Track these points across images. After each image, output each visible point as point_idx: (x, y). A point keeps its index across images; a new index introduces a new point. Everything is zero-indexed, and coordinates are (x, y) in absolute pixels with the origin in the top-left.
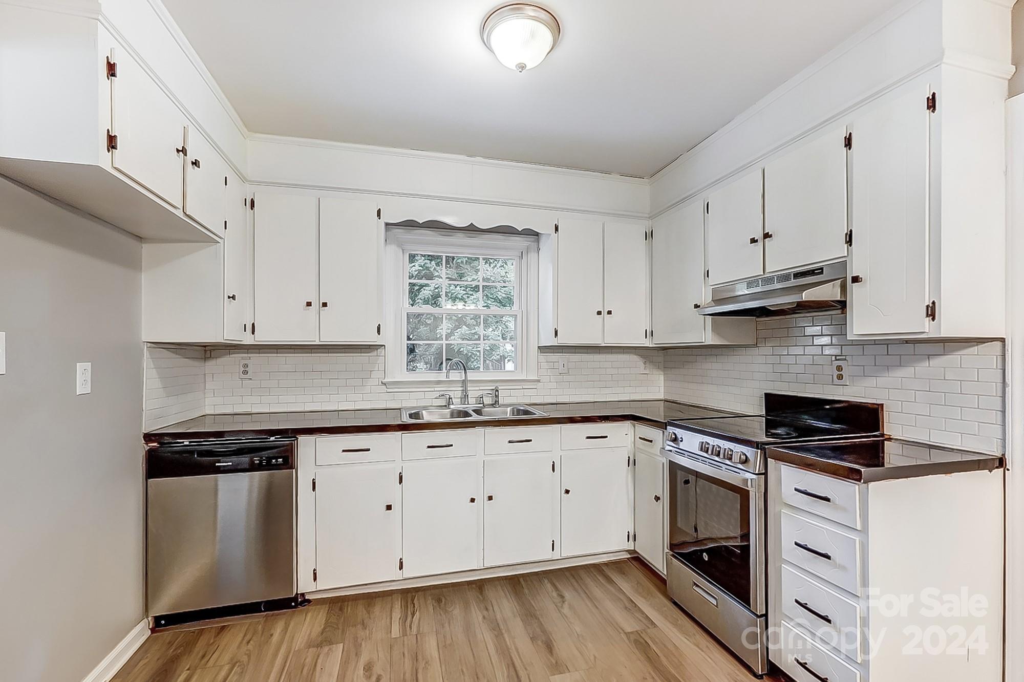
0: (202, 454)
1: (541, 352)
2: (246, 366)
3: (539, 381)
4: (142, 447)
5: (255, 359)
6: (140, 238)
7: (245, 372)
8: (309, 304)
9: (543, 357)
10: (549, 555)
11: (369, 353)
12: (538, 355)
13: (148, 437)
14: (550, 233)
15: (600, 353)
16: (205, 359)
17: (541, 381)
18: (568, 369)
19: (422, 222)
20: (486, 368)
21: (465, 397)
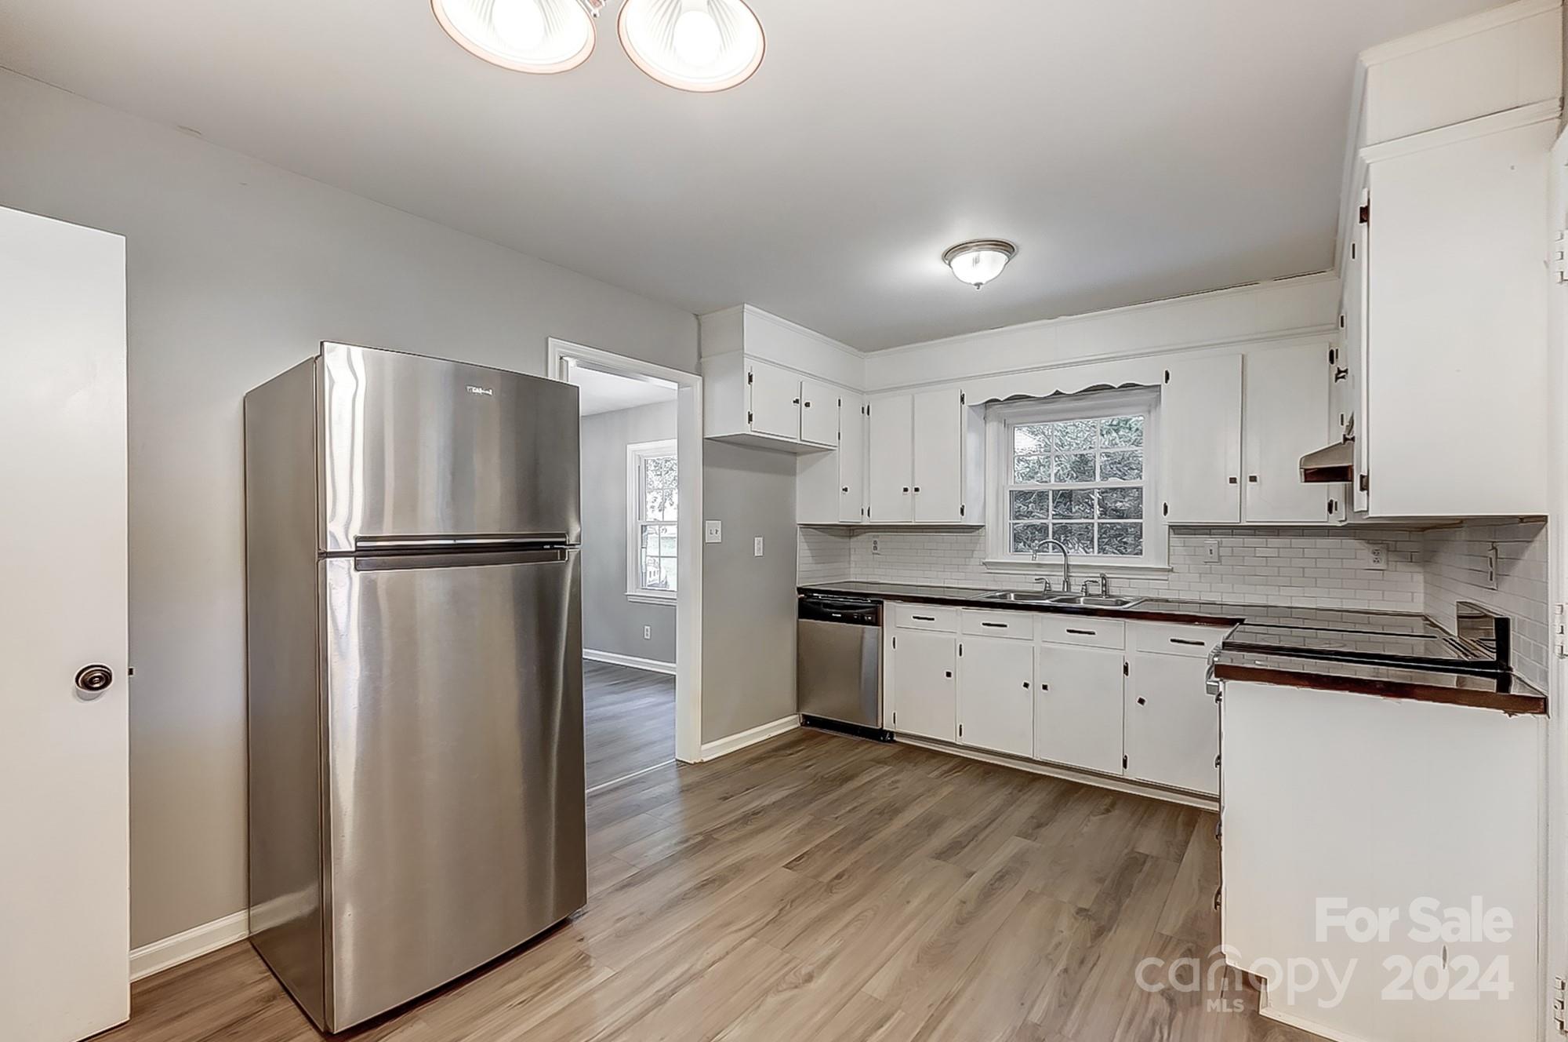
0: (827, 606)
1: (1175, 534)
2: (875, 542)
3: (1171, 570)
4: (797, 596)
5: (882, 537)
6: (795, 454)
7: (875, 548)
8: (906, 490)
9: (1176, 540)
10: (1118, 771)
11: (971, 532)
12: (1169, 537)
13: (800, 590)
14: (1159, 384)
15: (1278, 535)
16: (850, 537)
17: (1174, 570)
18: (1220, 557)
19: (1004, 399)
20: (1102, 550)
21: (1067, 582)
